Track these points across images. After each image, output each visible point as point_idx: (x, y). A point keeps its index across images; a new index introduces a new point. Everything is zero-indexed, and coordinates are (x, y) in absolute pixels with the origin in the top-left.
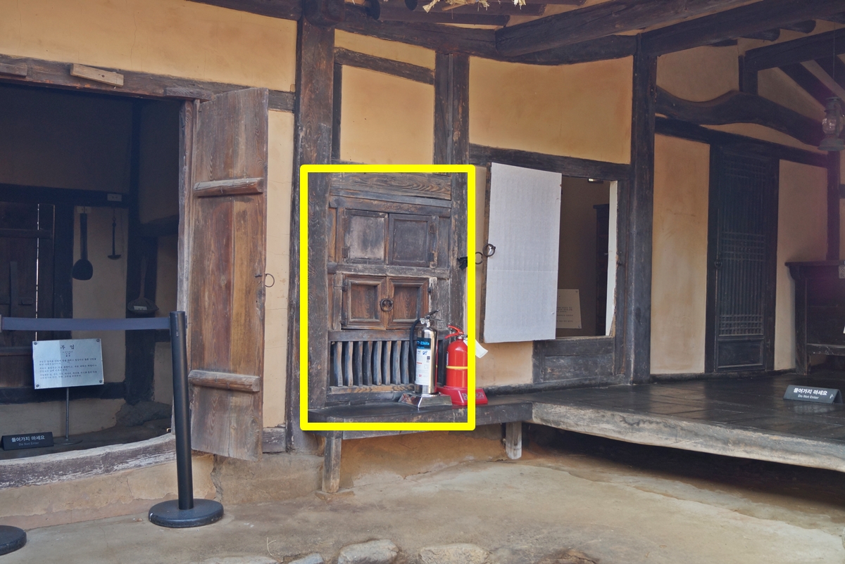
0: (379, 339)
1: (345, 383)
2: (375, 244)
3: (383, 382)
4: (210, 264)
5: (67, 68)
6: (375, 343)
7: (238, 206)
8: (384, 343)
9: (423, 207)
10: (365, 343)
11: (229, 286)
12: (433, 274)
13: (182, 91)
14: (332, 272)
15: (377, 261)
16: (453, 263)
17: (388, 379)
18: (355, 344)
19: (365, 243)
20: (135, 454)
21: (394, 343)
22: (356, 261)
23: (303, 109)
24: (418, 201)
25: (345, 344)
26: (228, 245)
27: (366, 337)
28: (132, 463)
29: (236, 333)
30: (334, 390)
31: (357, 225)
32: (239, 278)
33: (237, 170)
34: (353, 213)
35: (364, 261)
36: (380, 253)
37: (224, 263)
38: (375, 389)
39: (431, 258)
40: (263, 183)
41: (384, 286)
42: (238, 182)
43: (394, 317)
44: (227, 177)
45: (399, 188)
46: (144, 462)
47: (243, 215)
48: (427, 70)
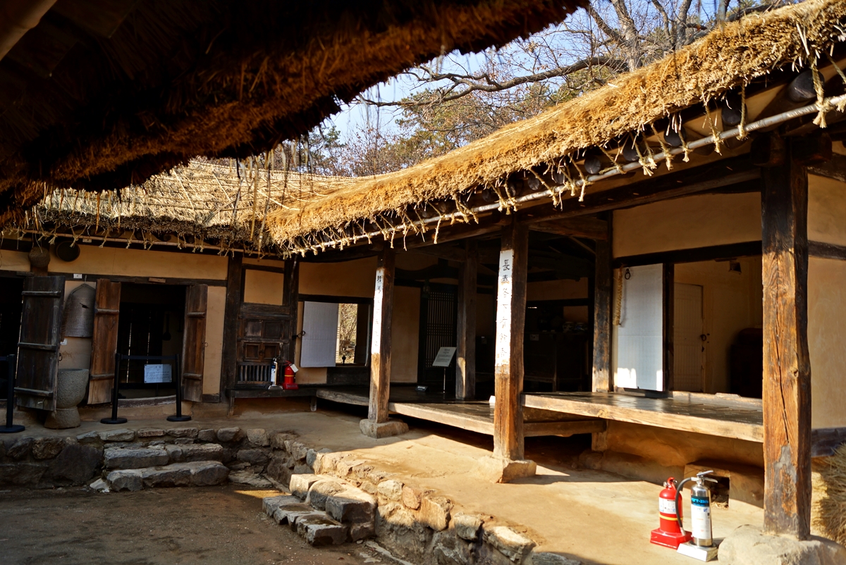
0: (258, 364)
1: (244, 379)
2: (258, 331)
3: (259, 380)
4: (191, 340)
5: (148, 278)
6: (256, 367)
7: (199, 321)
8: (260, 367)
9: (277, 318)
10: (252, 366)
11: (196, 346)
12: (281, 342)
13: (185, 283)
14: (239, 341)
15: (258, 337)
16: (290, 337)
17: (261, 379)
18: (248, 367)
19: (253, 331)
20: (165, 400)
21: (264, 367)
22: (250, 337)
23: (229, 286)
24: (276, 316)
25: (244, 367)
26: (196, 333)
27: (252, 364)
28: (164, 403)
29: (197, 361)
30: (239, 382)
31: (250, 325)
32: (198, 344)
33: (199, 310)
34: (248, 321)
35: (252, 337)
36: (260, 334)
37: (195, 339)
38: (256, 382)
39: (281, 336)
40: (205, 315)
41: (260, 346)
42: (199, 313)
43: (265, 357)
44: (197, 311)
45: (267, 311)
46: (168, 403)
47: (200, 324)
48: (281, 268)
